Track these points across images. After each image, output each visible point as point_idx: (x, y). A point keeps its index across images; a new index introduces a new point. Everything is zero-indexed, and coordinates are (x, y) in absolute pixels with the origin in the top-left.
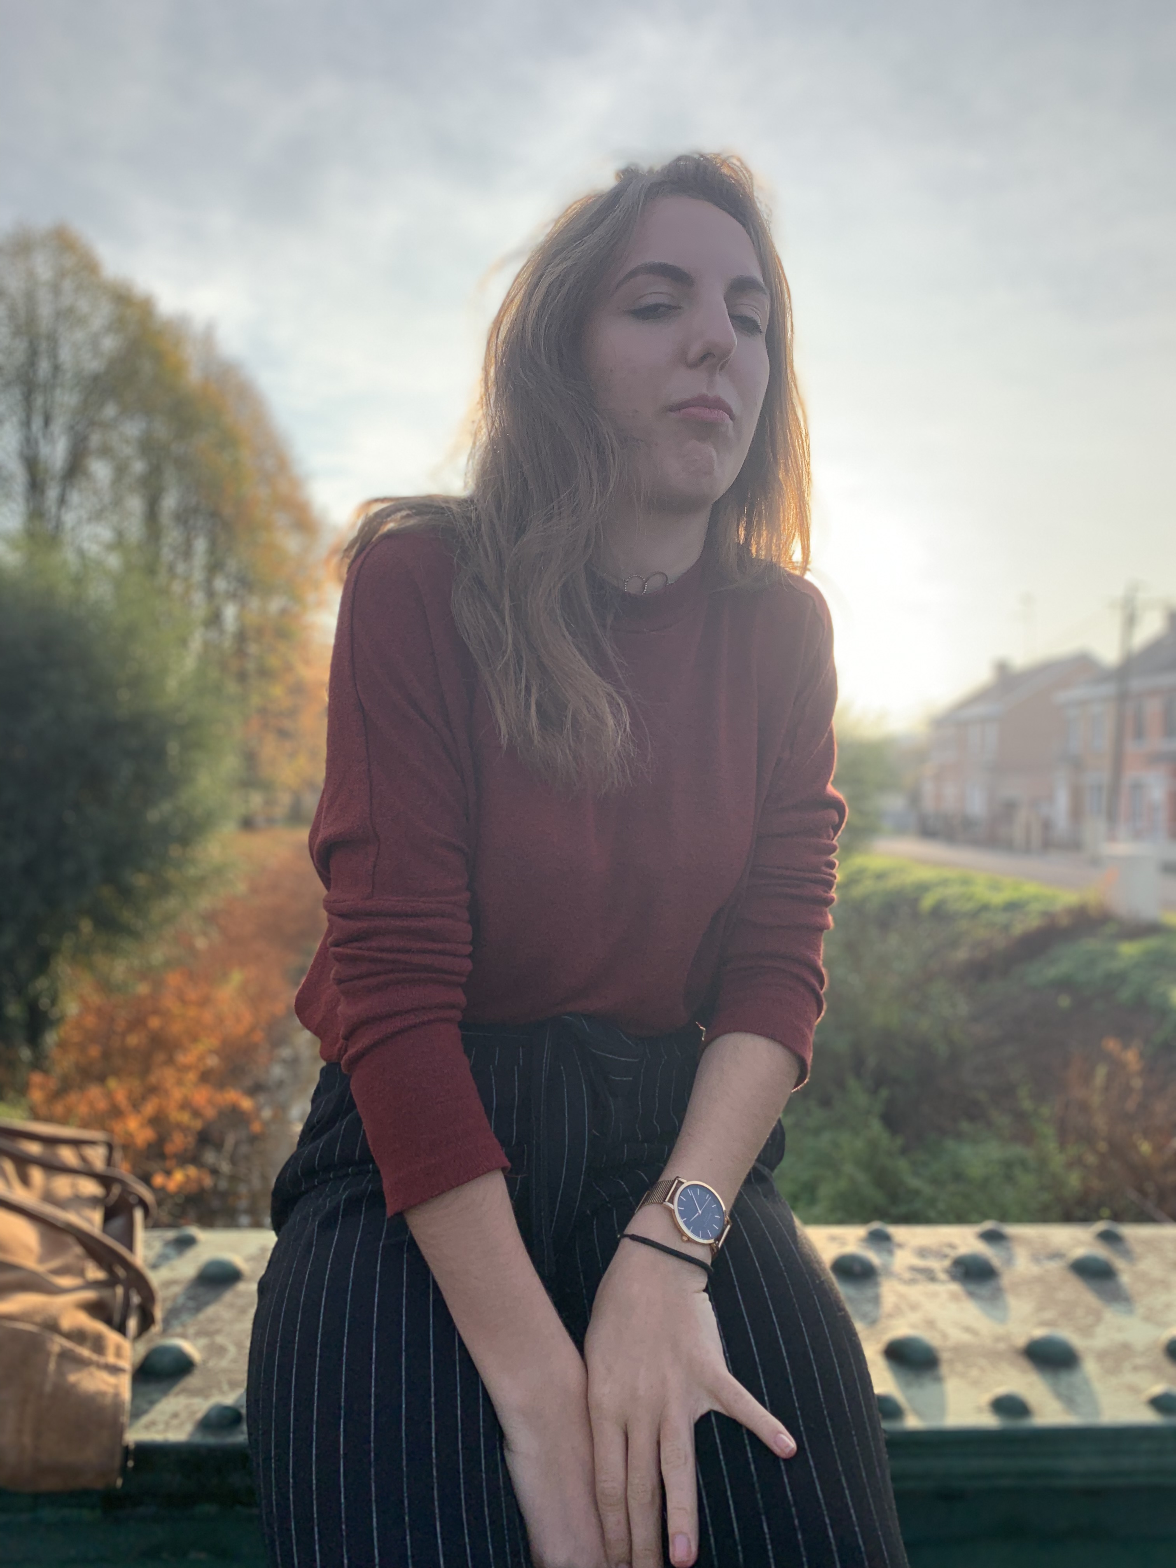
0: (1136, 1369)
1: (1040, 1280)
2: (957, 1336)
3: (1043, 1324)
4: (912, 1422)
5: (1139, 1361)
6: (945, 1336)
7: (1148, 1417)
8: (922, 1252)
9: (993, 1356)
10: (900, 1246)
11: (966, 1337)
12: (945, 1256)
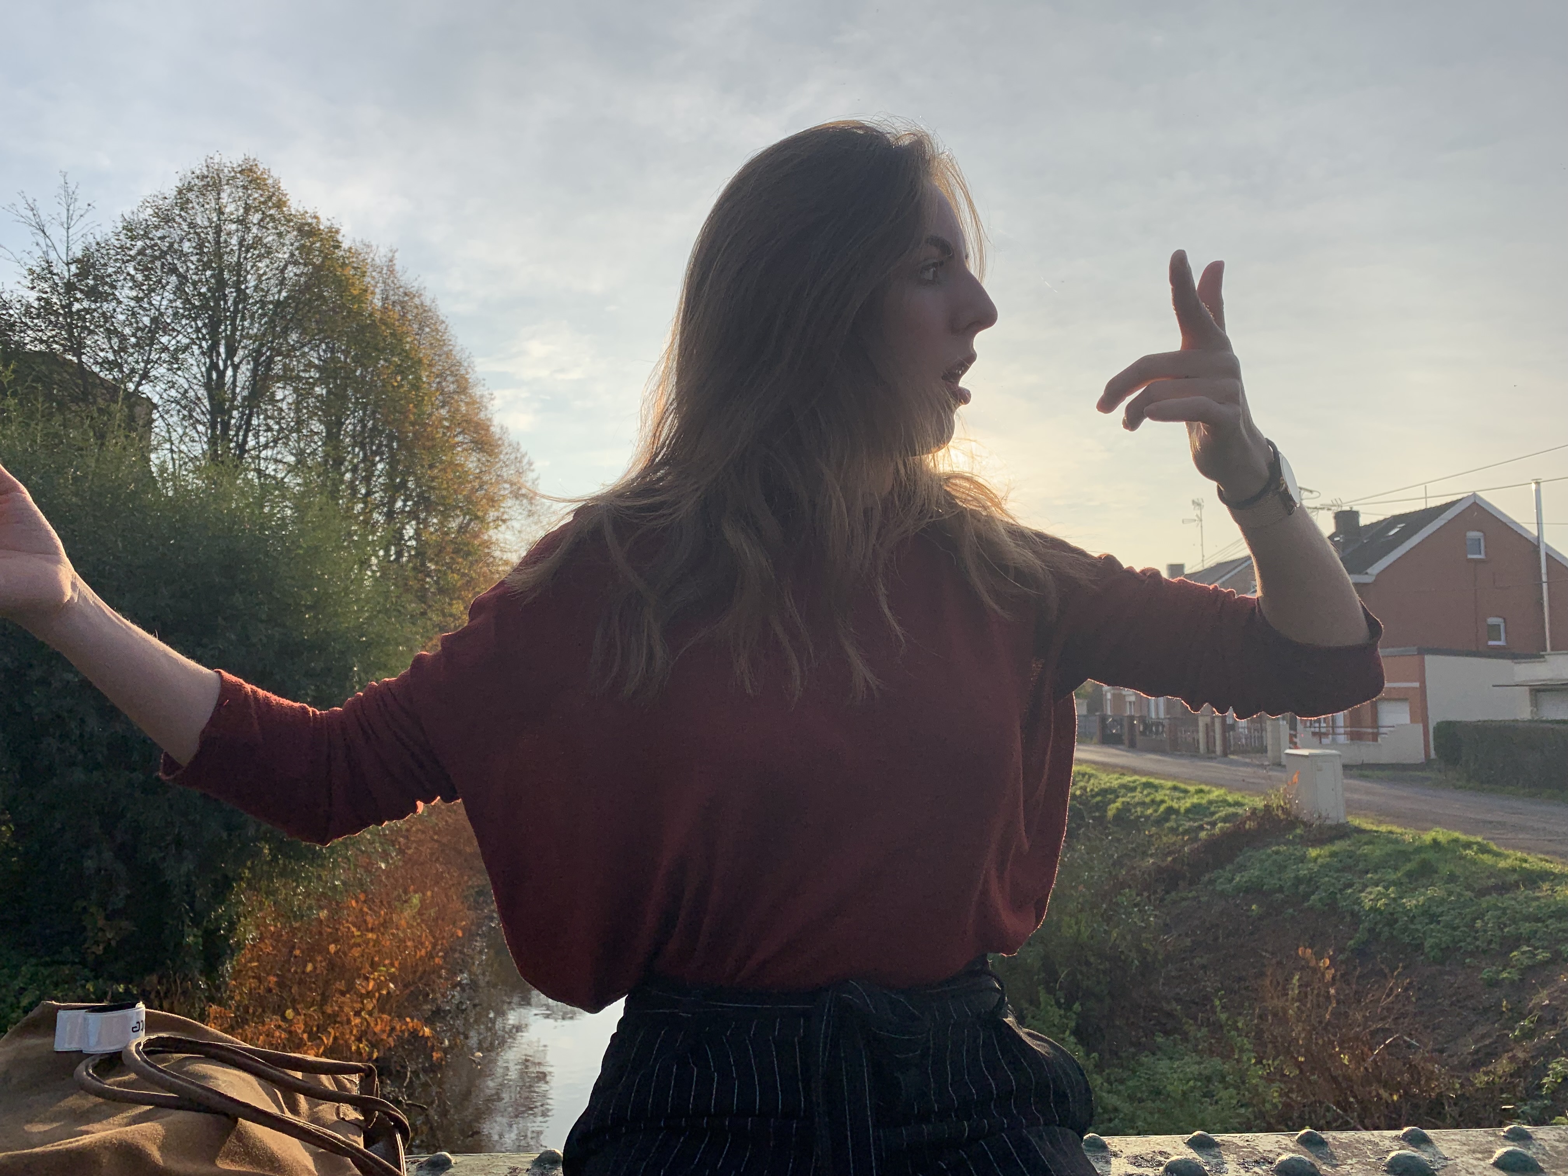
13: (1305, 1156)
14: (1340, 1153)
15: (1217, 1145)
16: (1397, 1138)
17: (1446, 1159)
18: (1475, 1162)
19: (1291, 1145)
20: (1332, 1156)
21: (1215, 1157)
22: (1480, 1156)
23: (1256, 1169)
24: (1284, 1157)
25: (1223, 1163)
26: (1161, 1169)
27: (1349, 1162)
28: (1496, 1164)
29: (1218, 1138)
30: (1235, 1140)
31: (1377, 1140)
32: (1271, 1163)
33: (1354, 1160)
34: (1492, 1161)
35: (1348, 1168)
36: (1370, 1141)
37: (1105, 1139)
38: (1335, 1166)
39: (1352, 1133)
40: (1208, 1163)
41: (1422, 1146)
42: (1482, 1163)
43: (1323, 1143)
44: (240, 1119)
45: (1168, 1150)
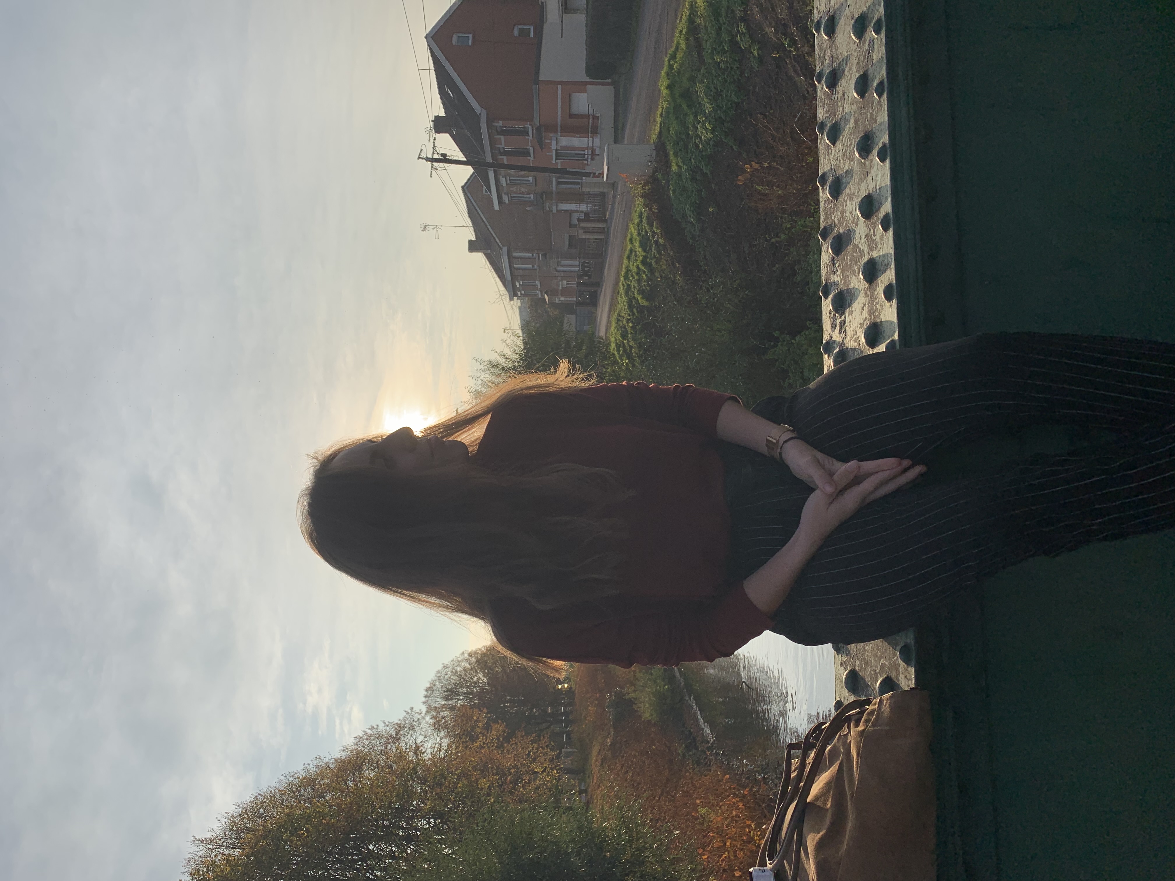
0: (875, 235)
1: (843, 271)
2: (865, 314)
3: (859, 273)
4: (896, 337)
5: (872, 231)
6: (866, 319)
7: (891, 232)
8: (833, 327)
9: (872, 297)
10: (831, 337)
11: (866, 308)
12: (835, 315)
13: (830, 240)
14: (829, 221)
15: (826, 283)
16: (823, 190)
17: (831, 168)
18: (833, 154)
19: (826, 245)
20: (831, 225)
21: (832, 286)
22: (830, 151)
23: (837, 265)
24: (830, 251)
25: (834, 282)
26: (837, 315)
27: (833, 217)
28: (834, 144)
29: (823, 283)
30: (824, 274)
31: (824, 201)
32: (834, 258)
33: (832, 215)
34: (832, 146)
35: (836, 219)
36: (824, 204)
37: (824, 342)
38: (835, 226)
39: (821, 212)
40: (834, 290)
41: (826, 178)
42: (833, 151)
43: (825, 228)
44: (808, 801)
45: (829, 310)
